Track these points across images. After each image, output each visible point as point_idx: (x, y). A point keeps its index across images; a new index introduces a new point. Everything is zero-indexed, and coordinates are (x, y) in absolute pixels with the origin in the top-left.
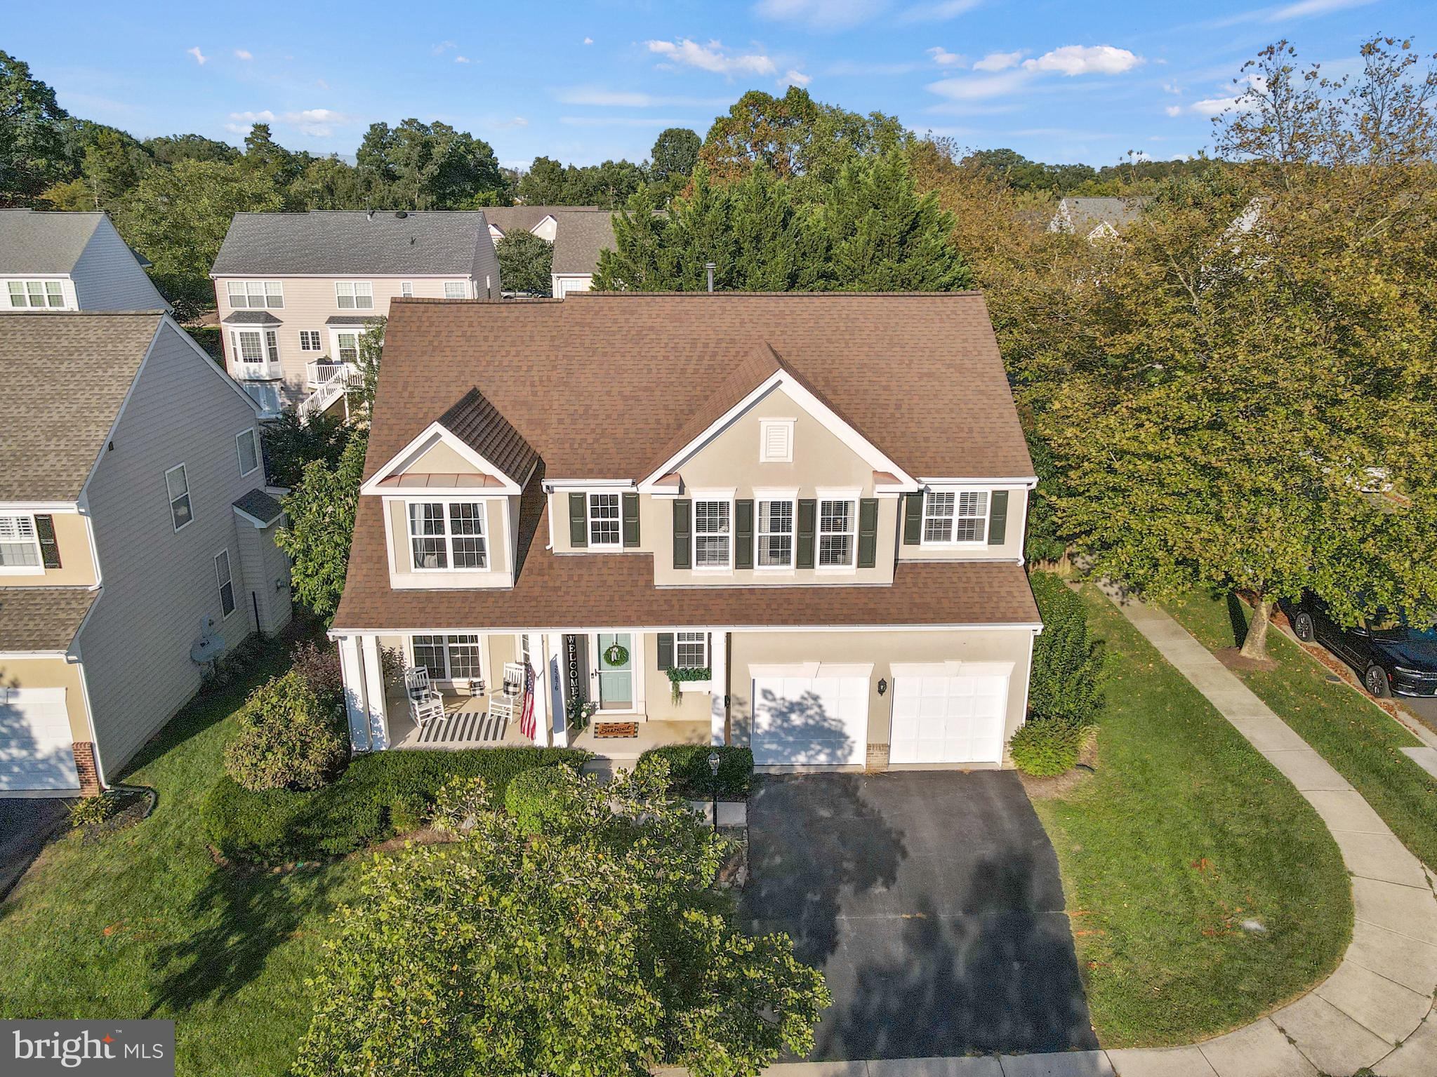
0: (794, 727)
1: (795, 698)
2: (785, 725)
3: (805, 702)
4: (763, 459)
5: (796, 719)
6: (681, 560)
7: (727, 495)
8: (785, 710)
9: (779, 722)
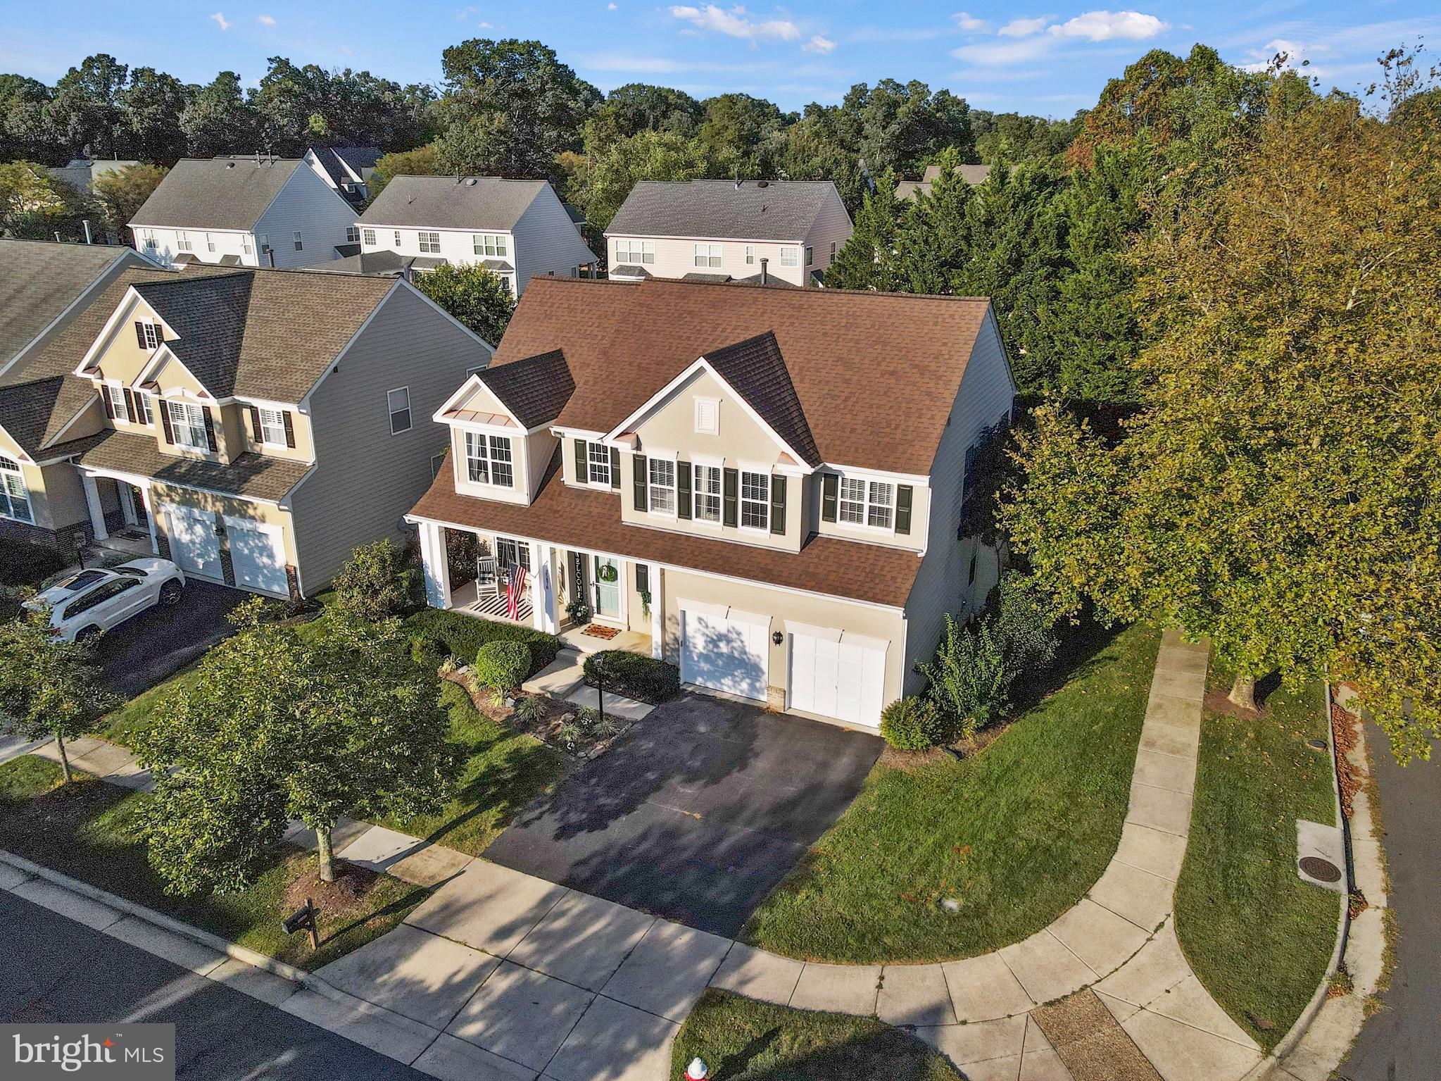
0: (722, 654)
1: (724, 631)
2: (715, 650)
3: (730, 635)
4: (696, 431)
5: (724, 647)
6: (640, 504)
7: (670, 456)
8: (715, 638)
9: (711, 646)
